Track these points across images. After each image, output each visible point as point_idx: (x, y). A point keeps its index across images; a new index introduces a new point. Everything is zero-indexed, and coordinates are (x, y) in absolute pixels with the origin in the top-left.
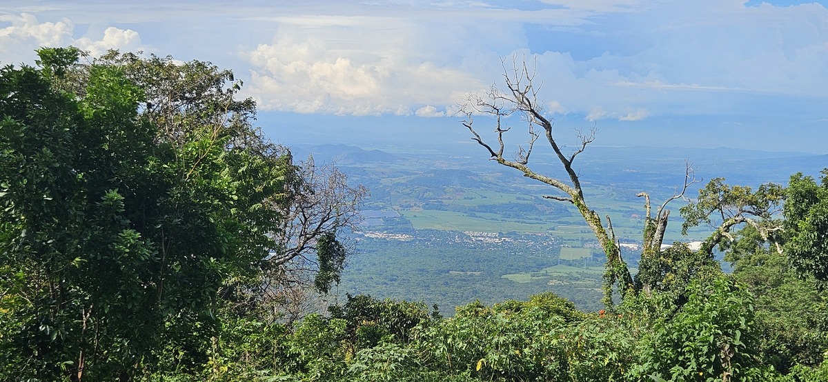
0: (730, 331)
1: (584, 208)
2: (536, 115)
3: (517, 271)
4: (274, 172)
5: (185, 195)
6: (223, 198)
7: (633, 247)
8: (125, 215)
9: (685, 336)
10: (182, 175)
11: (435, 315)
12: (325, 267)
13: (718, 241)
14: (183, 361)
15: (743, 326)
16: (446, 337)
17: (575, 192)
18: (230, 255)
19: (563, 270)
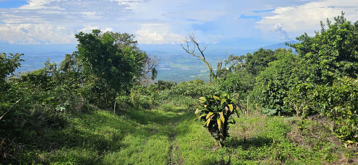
0: (235, 84)
1: (205, 61)
2: (195, 43)
3: (192, 75)
4: (142, 55)
5: (124, 59)
6: (132, 60)
7: (215, 69)
8: (112, 64)
9: (226, 85)
10: (124, 55)
11: (176, 84)
12: (153, 75)
13: (232, 67)
14: (126, 94)
15: (238, 83)
16: (178, 88)
17: (203, 58)
18: (134, 72)
19: (201, 75)
